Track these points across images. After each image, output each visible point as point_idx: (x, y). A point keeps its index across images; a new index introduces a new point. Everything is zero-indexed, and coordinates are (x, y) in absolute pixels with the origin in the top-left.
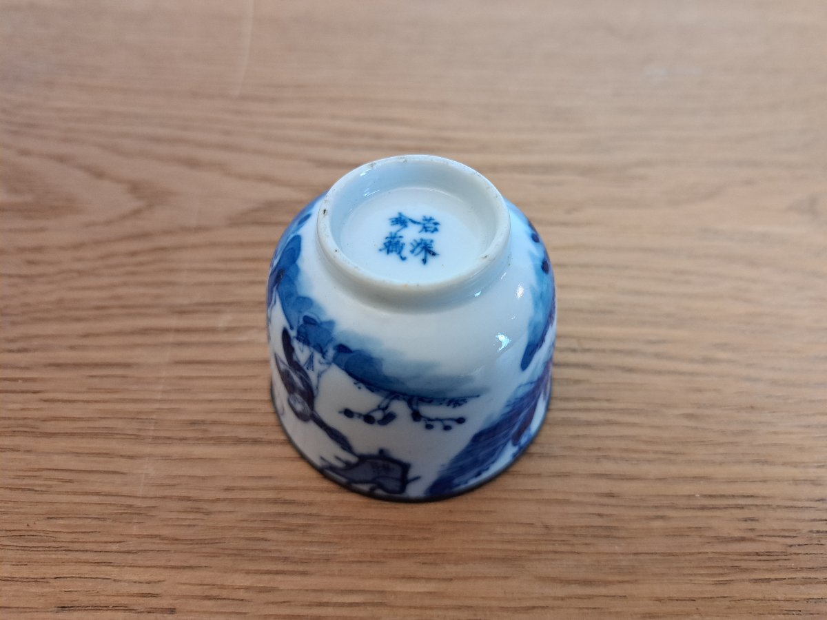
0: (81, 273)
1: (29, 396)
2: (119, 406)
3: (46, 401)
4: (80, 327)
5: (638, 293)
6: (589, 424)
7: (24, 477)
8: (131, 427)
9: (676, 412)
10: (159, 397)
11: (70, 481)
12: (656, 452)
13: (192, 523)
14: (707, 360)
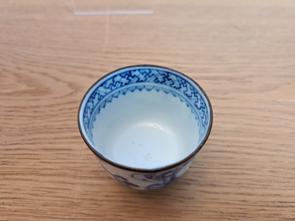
0: (53, 116)
1: (36, 160)
2: (67, 165)
3: (41, 162)
4: (53, 136)
5: (251, 125)
6: (235, 174)
7: (35, 190)
8: (72, 173)
9: (267, 170)
10: (81, 161)
11: (51, 192)
12: (260, 185)
13: (95, 209)
14: (277, 150)
